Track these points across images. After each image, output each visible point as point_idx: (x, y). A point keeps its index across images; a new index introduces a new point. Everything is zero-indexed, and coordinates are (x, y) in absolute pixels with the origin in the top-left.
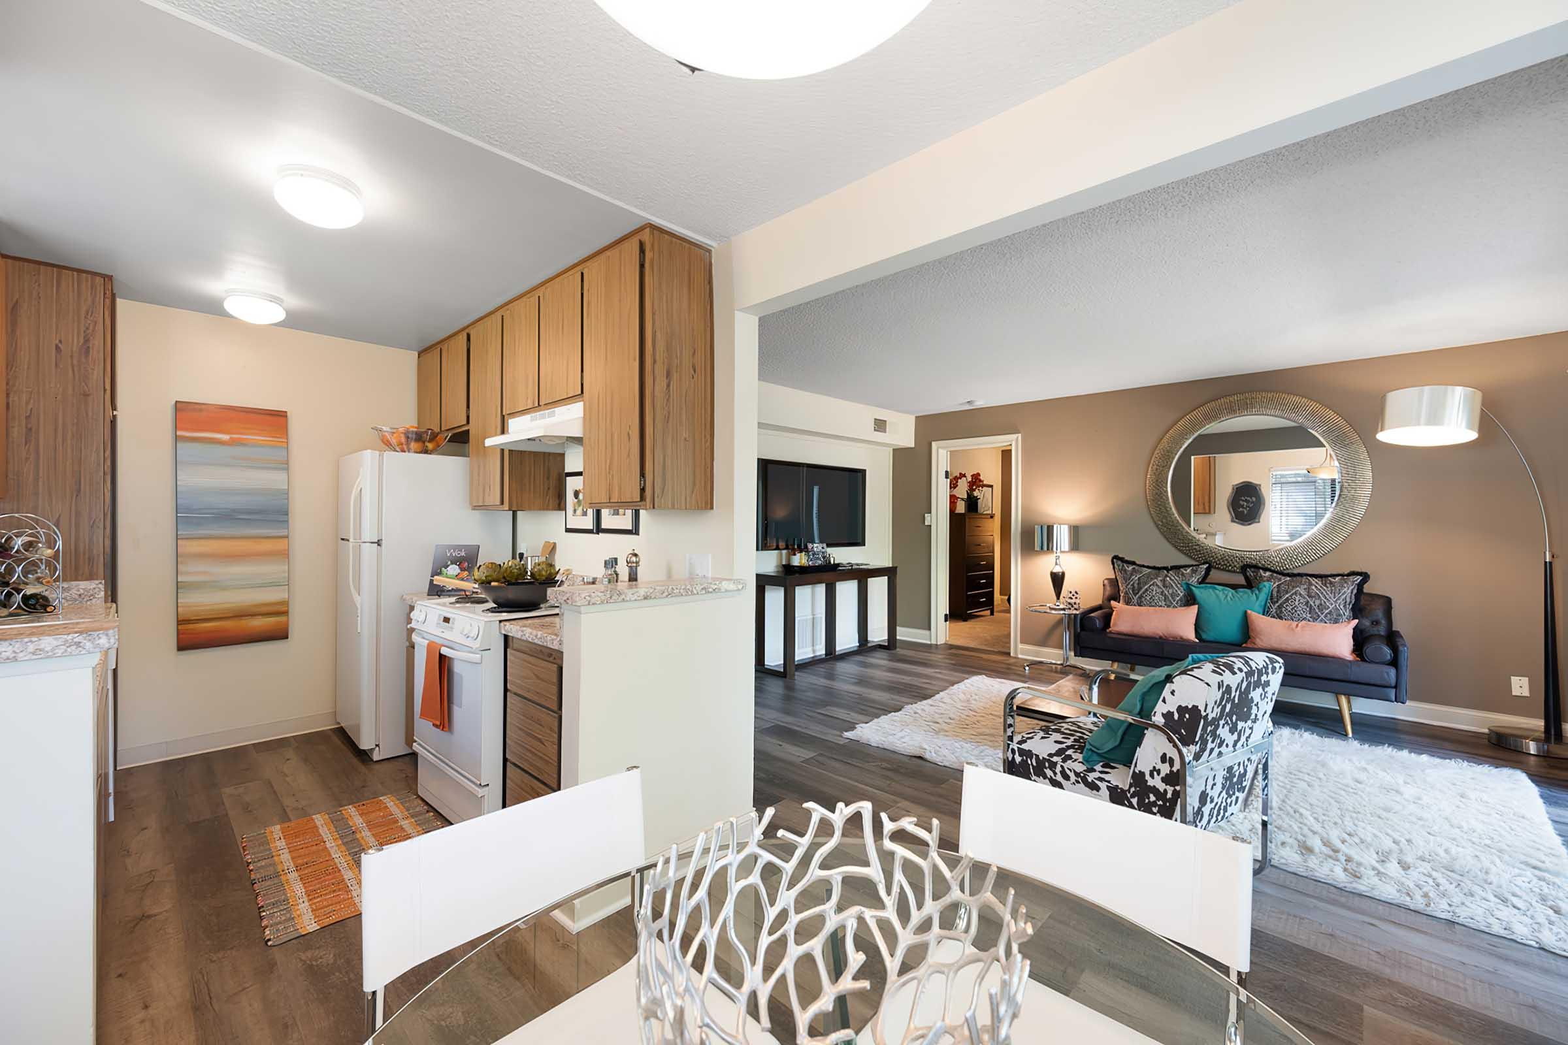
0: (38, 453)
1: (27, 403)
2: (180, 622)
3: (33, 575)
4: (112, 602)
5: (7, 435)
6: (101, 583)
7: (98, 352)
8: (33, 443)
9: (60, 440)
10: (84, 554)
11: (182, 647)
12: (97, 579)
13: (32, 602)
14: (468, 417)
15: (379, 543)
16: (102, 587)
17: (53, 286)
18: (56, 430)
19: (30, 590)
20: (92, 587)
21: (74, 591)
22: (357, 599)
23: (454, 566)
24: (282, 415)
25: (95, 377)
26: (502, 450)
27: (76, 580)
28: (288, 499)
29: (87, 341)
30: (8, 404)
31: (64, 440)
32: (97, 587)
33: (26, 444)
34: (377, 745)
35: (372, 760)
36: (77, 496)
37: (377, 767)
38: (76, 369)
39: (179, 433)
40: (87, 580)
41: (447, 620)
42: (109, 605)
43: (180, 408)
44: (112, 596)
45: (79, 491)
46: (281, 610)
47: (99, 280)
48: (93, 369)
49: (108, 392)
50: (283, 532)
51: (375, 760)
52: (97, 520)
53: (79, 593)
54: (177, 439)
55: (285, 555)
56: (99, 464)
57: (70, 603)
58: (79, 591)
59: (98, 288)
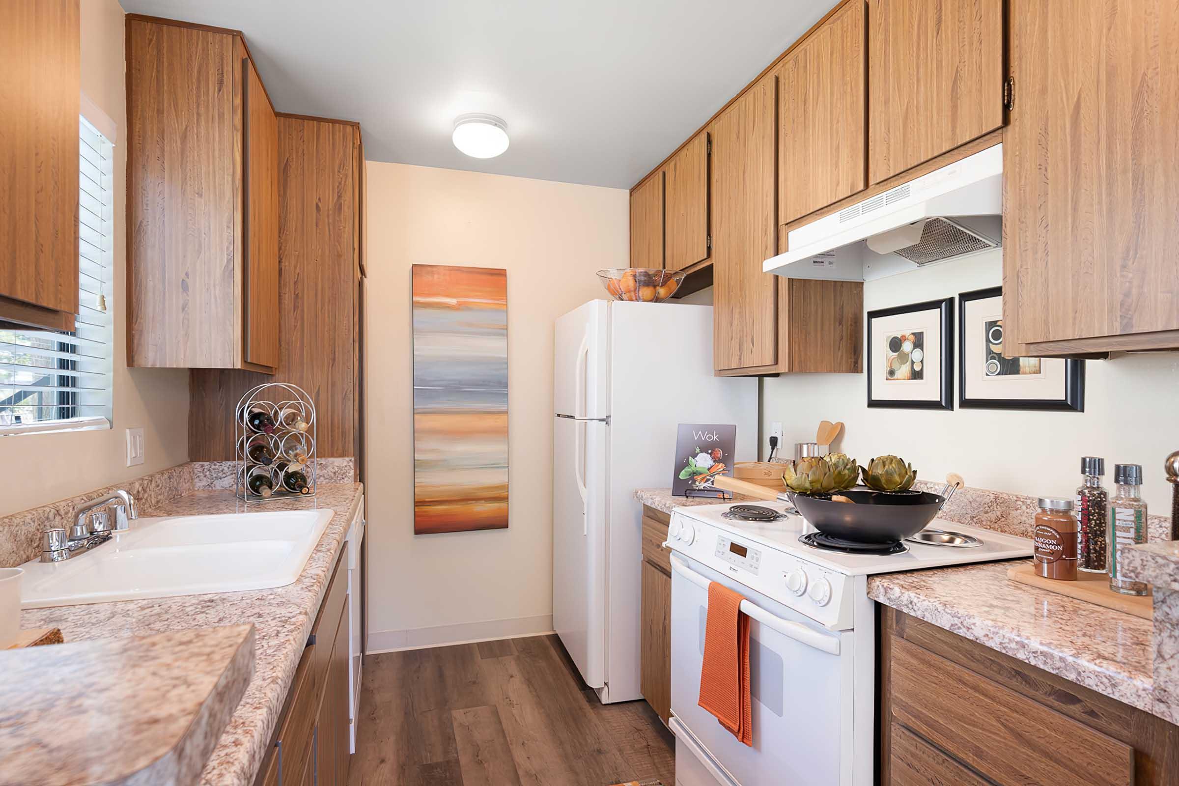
0: (302, 318)
1: (295, 267)
2: (418, 503)
3: (293, 451)
4: (360, 482)
5: (280, 302)
6: (350, 460)
7: (349, 208)
8: (300, 308)
9: (319, 305)
10: (338, 428)
11: (419, 530)
12: (348, 457)
13: (292, 481)
14: (709, 248)
15: (606, 420)
16: (351, 464)
17: (313, 141)
18: (316, 295)
19: (292, 468)
20: (344, 465)
21: (330, 469)
22: (583, 492)
23: (704, 454)
24: (501, 274)
25: (346, 236)
26: (776, 278)
27: (332, 456)
28: (507, 368)
29: (339, 197)
30: (280, 270)
31: (323, 305)
32: (346, 464)
33: (294, 311)
34: (606, 684)
35: (600, 702)
36: (333, 365)
37: (605, 713)
38: (331, 227)
39: (416, 299)
40: (340, 456)
41: (739, 550)
42: (358, 483)
43: (417, 269)
44: (361, 476)
45: (334, 360)
46: (501, 496)
47: (349, 129)
48: (344, 227)
49: (357, 251)
50: (503, 408)
51: (603, 703)
52: (348, 391)
53: (334, 471)
54: (414, 305)
55: (503, 433)
56: (349, 330)
57: (327, 480)
58: (333, 468)
59: (348, 138)
